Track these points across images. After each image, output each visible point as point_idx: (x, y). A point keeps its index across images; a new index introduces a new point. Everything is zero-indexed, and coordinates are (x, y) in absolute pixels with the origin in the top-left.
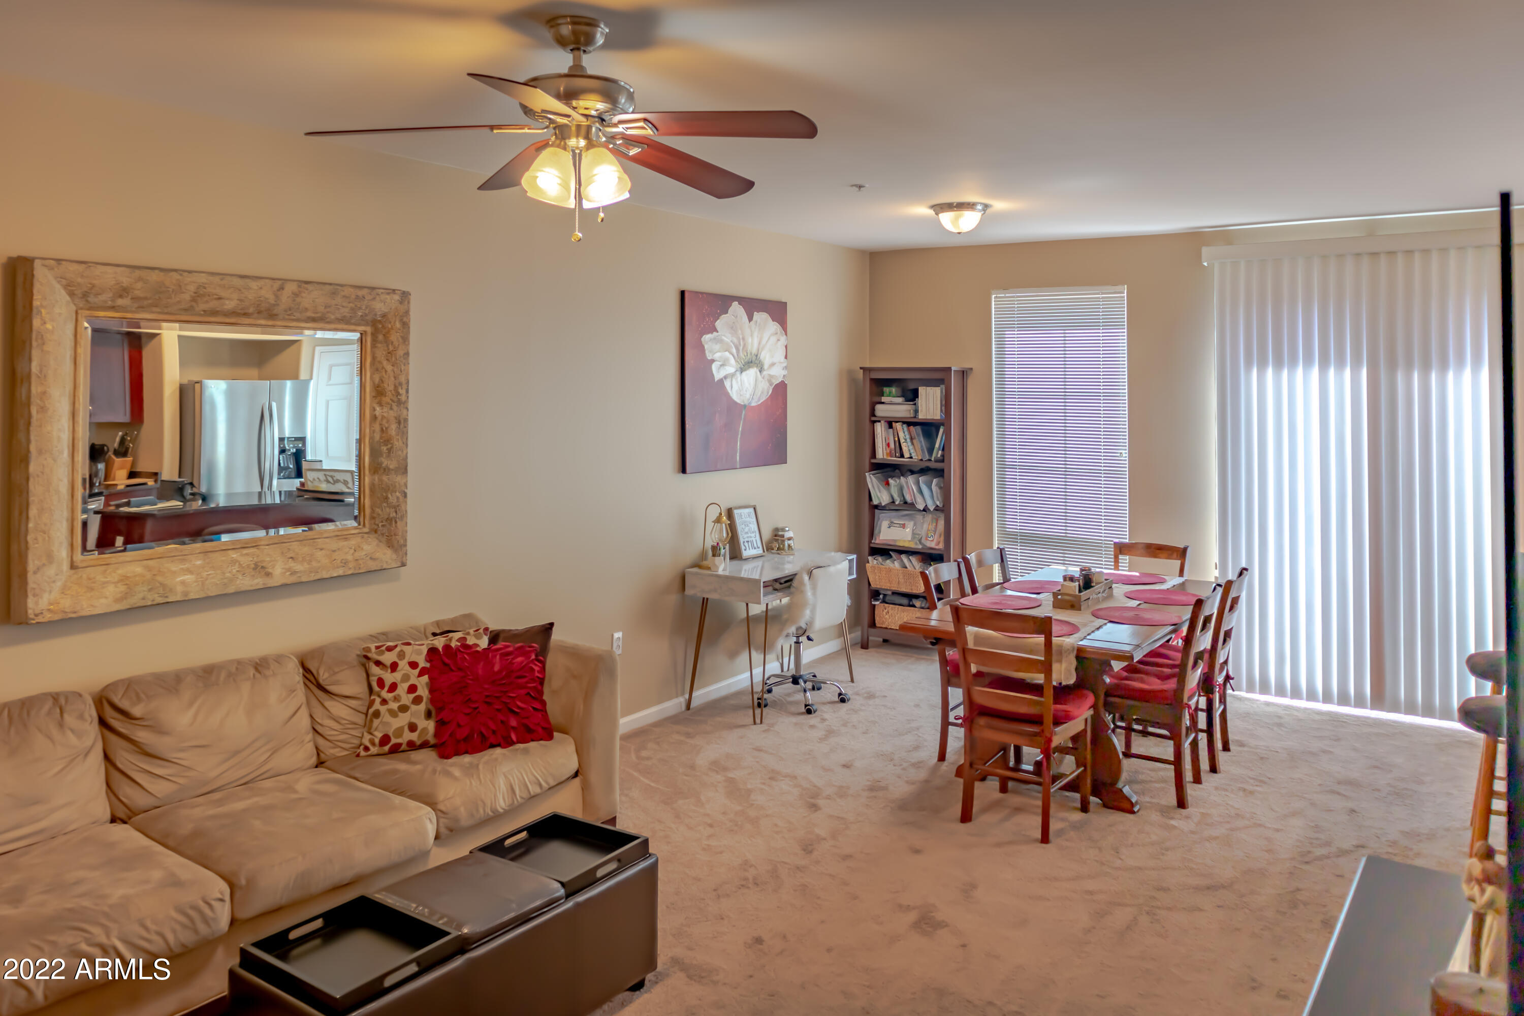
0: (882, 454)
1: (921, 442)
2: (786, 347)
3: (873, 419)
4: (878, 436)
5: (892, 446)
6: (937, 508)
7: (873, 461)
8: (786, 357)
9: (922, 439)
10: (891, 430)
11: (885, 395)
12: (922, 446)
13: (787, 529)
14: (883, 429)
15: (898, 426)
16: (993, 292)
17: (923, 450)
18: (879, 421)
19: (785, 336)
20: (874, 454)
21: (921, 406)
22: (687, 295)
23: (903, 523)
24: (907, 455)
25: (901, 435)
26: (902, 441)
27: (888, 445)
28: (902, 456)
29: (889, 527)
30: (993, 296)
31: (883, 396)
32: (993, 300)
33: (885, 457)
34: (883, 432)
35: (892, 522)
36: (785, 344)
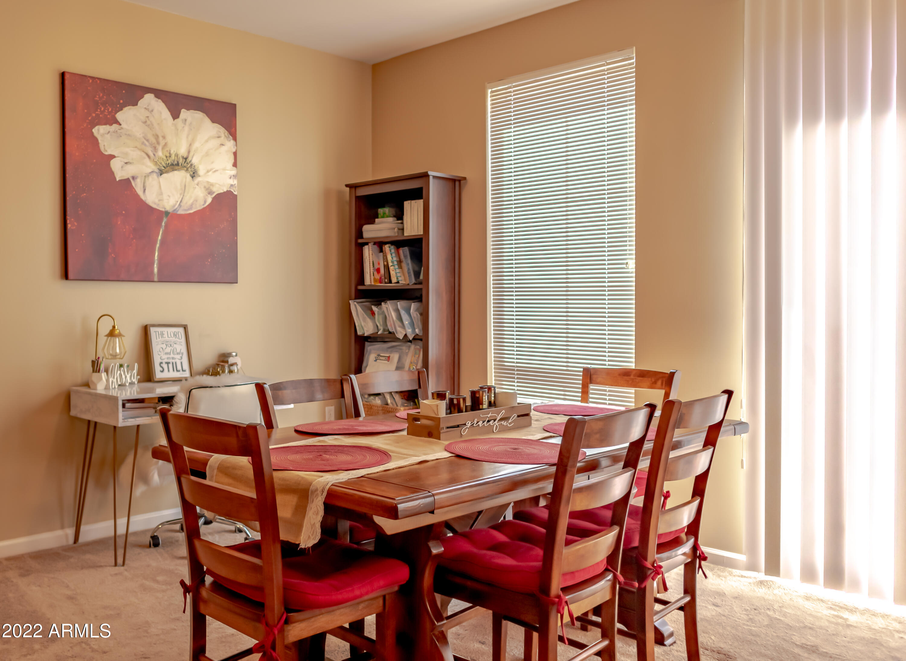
0: (369, 280)
1: (408, 264)
2: (235, 154)
3: (360, 241)
4: (366, 260)
5: (382, 271)
6: (417, 337)
7: (360, 287)
8: (235, 165)
9: (409, 261)
10: (381, 254)
11: (379, 216)
12: (409, 269)
13: (234, 354)
14: (371, 252)
15: (387, 248)
16: (488, 85)
17: (409, 273)
18: (367, 244)
19: (232, 142)
20: (361, 279)
21: (407, 222)
22: (67, 77)
23: (388, 355)
24: (394, 280)
25: (389, 258)
26: (390, 264)
27: (378, 270)
28: (390, 282)
29: (376, 361)
30: (490, 91)
31: (378, 218)
32: (489, 95)
33: (373, 283)
34: (371, 256)
35: (379, 355)
36: (234, 150)
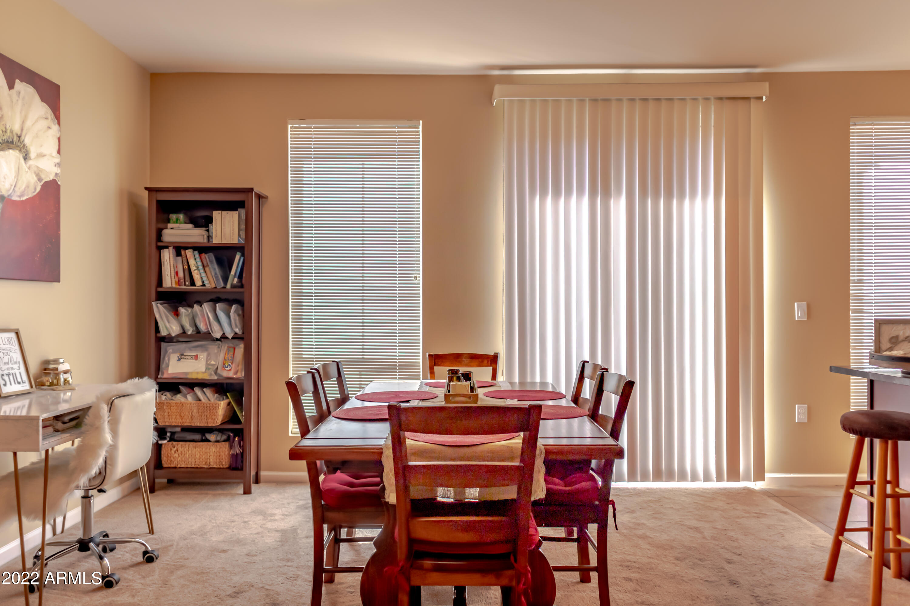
0: (169, 282)
1: (215, 269)
2: (59, 139)
3: (160, 244)
4: (166, 263)
5: (181, 274)
6: (236, 336)
7: (160, 289)
8: (59, 152)
9: (216, 266)
10: (180, 258)
11: (171, 221)
12: (216, 274)
13: (61, 361)
14: (171, 256)
15: (189, 253)
16: (289, 121)
17: (217, 277)
18: (167, 247)
19: (57, 126)
20: (160, 282)
21: (216, 230)
23: (195, 354)
24: (198, 283)
25: (192, 262)
26: (193, 268)
27: (177, 273)
28: (193, 283)
29: (179, 360)
30: (290, 126)
31: (169, 222)
32: (289, 129)
33: (174, 286)
34: (171, 259)
35: (182, 355)
36: (59, 137)
